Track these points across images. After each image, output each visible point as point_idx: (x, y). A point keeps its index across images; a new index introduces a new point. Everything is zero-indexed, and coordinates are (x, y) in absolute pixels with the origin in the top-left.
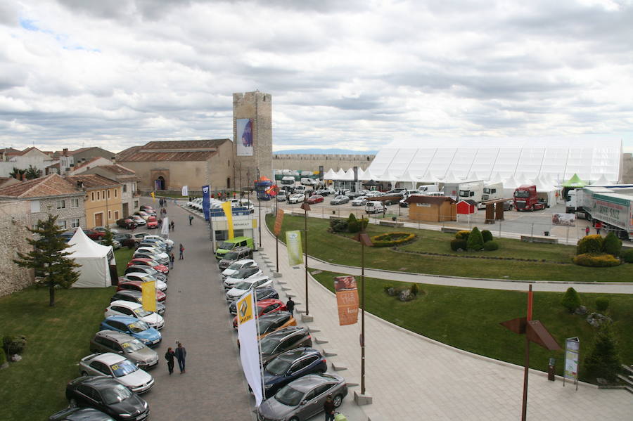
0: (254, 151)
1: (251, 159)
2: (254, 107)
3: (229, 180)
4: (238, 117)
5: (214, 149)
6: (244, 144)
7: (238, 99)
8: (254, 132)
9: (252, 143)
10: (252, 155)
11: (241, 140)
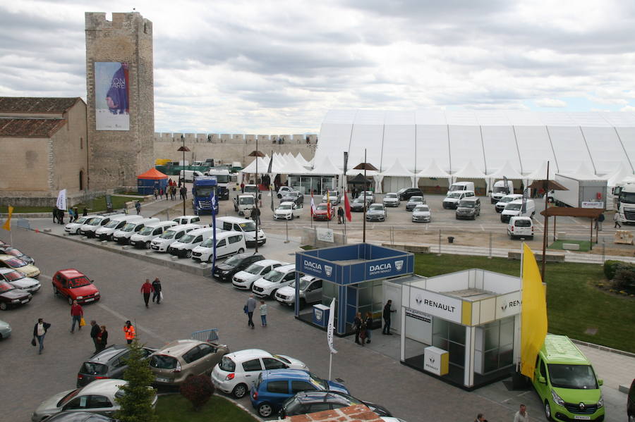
0: (132, 122)
1: (125, 136)
2: (132, 41)
3: (81, 173)
4: (98, 57)
5: (58, 116)
6: (111, 109)
7: (98, 24)
8: (133, 88)
9: (127, 108)
10: (128, 129)
11: (103, 100)
